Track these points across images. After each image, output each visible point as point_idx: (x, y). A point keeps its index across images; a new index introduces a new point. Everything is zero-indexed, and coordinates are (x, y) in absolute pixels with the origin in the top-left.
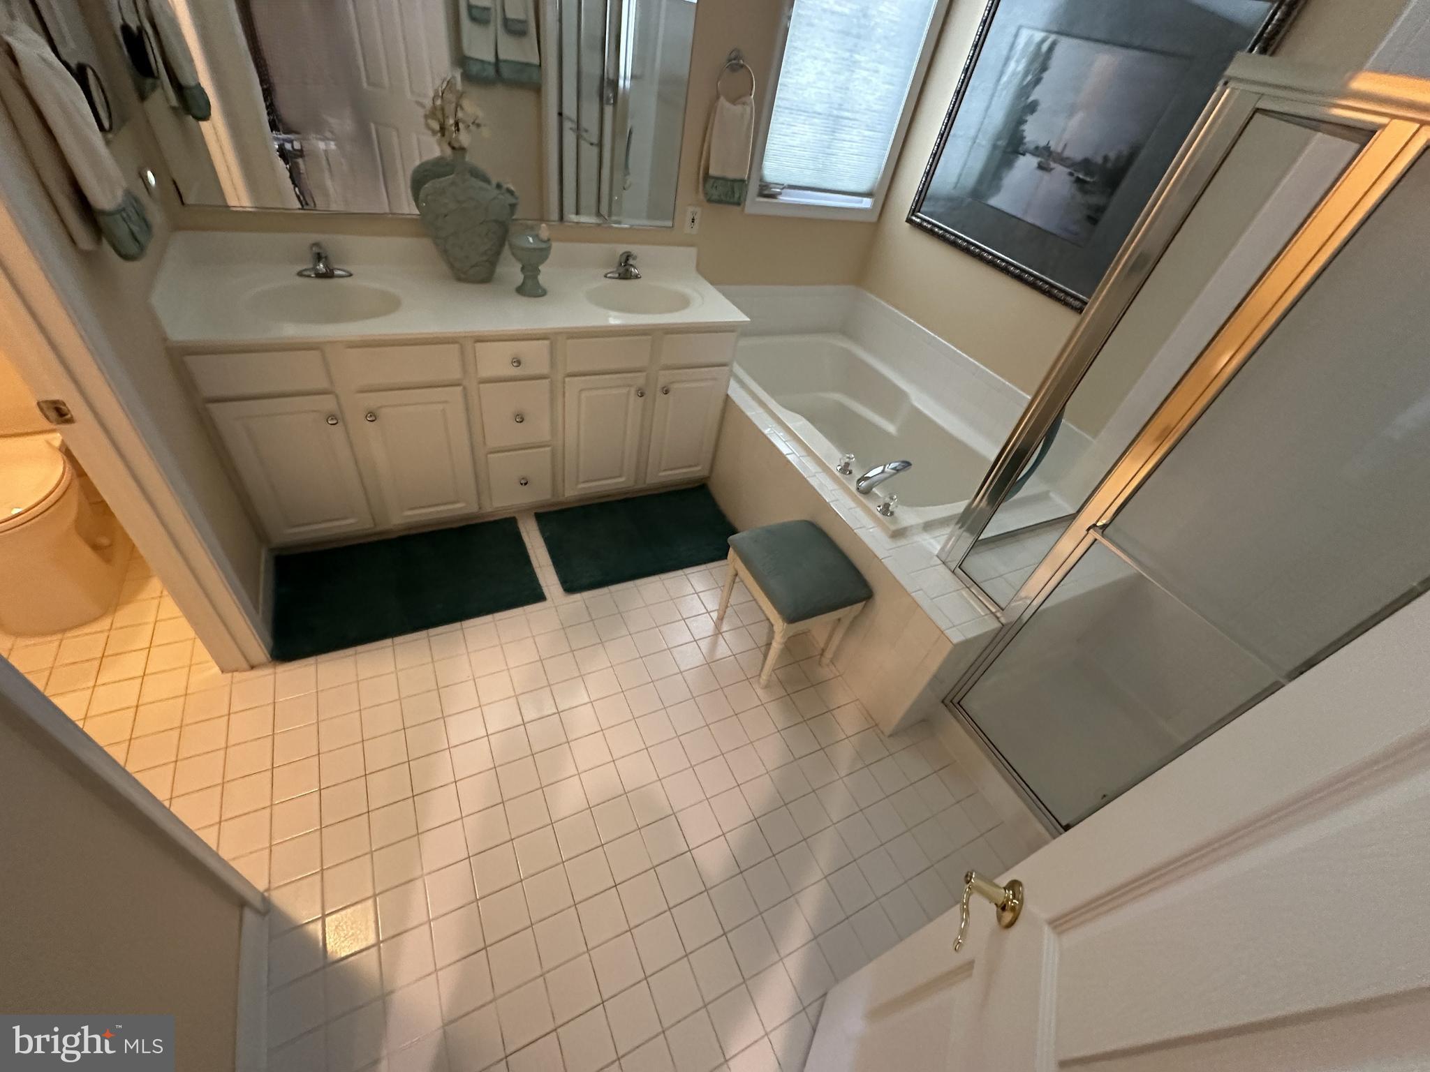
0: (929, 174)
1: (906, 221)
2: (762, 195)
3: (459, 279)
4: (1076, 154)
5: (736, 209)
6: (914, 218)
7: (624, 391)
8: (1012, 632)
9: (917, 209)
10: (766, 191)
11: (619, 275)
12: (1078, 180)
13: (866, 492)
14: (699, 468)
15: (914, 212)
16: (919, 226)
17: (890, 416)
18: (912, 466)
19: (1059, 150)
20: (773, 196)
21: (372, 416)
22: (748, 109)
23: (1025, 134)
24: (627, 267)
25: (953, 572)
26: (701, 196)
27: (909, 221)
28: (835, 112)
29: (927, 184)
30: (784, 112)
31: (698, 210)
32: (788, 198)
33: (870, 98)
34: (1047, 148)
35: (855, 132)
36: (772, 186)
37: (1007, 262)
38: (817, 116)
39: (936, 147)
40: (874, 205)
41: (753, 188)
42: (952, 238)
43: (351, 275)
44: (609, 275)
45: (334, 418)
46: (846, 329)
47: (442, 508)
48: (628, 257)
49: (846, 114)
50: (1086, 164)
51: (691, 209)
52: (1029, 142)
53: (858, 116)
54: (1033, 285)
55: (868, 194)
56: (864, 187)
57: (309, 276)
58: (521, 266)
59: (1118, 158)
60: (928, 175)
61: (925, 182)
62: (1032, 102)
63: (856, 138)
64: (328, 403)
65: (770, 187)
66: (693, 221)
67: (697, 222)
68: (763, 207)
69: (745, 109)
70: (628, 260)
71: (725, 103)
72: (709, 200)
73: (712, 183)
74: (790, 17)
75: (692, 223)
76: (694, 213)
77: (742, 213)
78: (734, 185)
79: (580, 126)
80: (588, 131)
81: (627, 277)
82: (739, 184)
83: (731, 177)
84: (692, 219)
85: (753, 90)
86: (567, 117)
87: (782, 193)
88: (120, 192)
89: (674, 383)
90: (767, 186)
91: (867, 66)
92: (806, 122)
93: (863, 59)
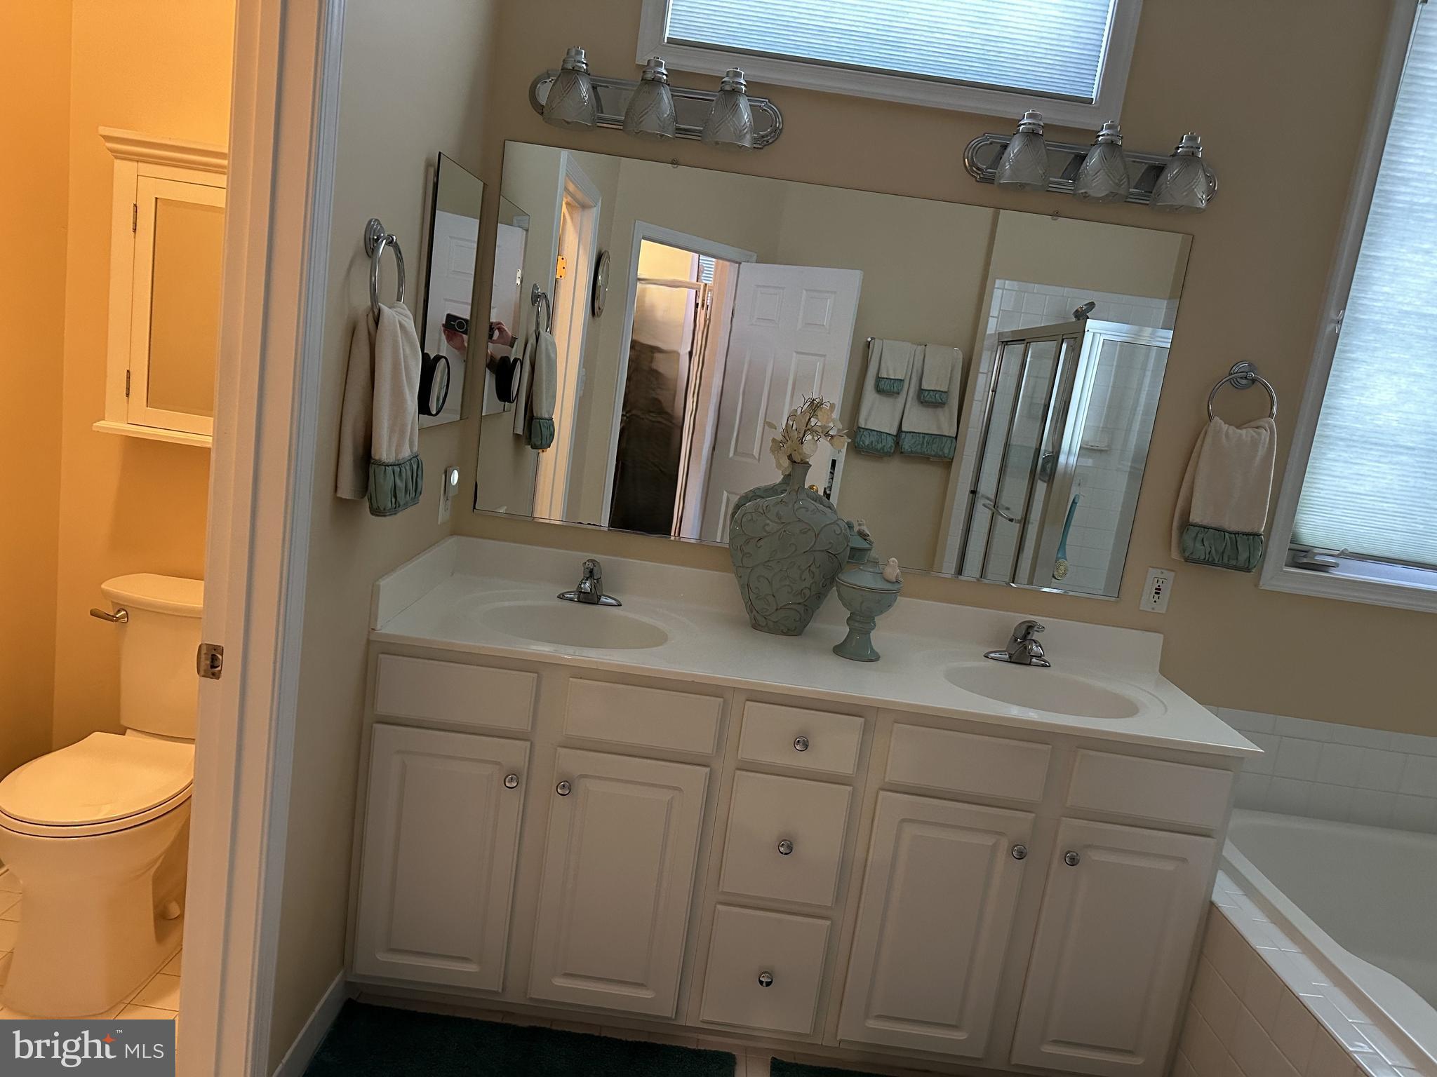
3: (756, 626)
5: (1244, 576)
7: (989, 841)
10: (1306, 559)
11: (1010, 657)
20: (1319, 567)
21: (567, 786)
24: (1027, 642)
26: (1175, 554)
31: (1167, 574)
32: (1354, 571)
36: (1316, 551)
38: (1406, 451)
41: (1276, 552)
43: (620, 605)
44: (993, 655)
48: (1029, 629)
51: (1154, 572)
57: (571, 600)
58: (848, 614)
64: (514, 754)
65: (1313, 552)
66: (1158, 591)
67: (1166, 594)
68: (1298, 582)
69: (1259, 434)
70: (1029, 633)
71: (1225, 427)
72: (1187, 560)
73: (1194, 535)
74: (1340, 322)
75: (1157, 596)
76: (1160, 581)
77: (1256, 585)
78: (1239, 539)
79: (998, 503)
80: (1009, 506)
81: (1024, 662)
82: (1248, 539)
83: (1234, 527)
84: (1156, 589)
85: (1275, 411)
86: (983, 496)
87: (1338, 564)
88: (406, 453)
89: (1089, 846)
90: (1307, 551)
92: (1382, 460)
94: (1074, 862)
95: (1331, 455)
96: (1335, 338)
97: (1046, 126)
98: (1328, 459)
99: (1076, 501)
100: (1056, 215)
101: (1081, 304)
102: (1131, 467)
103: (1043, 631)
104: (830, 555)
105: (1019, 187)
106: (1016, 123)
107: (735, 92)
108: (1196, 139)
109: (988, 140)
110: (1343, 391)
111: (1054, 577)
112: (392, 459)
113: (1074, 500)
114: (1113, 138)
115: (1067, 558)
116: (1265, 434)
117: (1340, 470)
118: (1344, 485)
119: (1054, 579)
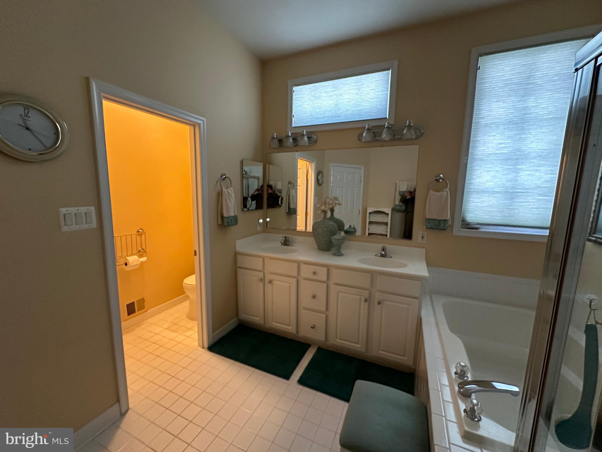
2: (465, 228)
6: (590, 238)
7: (359, 297)
9: (592, 233)
11: (381, 255)
16: (597, 243)
20: (474, 228)
21: (271, 282)
28: (511, 191)
31: (426, 233)
36: (471, 224)
38: (497, 193)
41: (457, 224)
43: (293, 246)
44: (377, 255)
45: (262, 280)
47: (278, 325)
49: (520, 191)
53: (529, 191)
64: (261, 275)
66: (423, 237)
67: (425, 238)
68: (466, 233)
69: (443, 193)
71: (433, 192)
72: (428, 228)
73: (427, 222)
74: (467, 159)
76: (423, 234)
77: (452, 234)
81: (384, 256)
82: (444, 222)
83: (439, 218)
85: (448, 187)
87: (481, 227)
88: (232, 214)
90: (468, 224)
91: (529, 169)
92: (490, 196)
93: (524, 167)
95: (472, 197)
96: (466, 165)
98: (471, 198)
100: (382, 146)
105: (368, 142)
107: (303, 135)
109: (362, 133)
110: (473, 178)
112: (227, 216)
114: (389, 126)
116: (445, 193)
117: (476, 200)
118: (478, 204)
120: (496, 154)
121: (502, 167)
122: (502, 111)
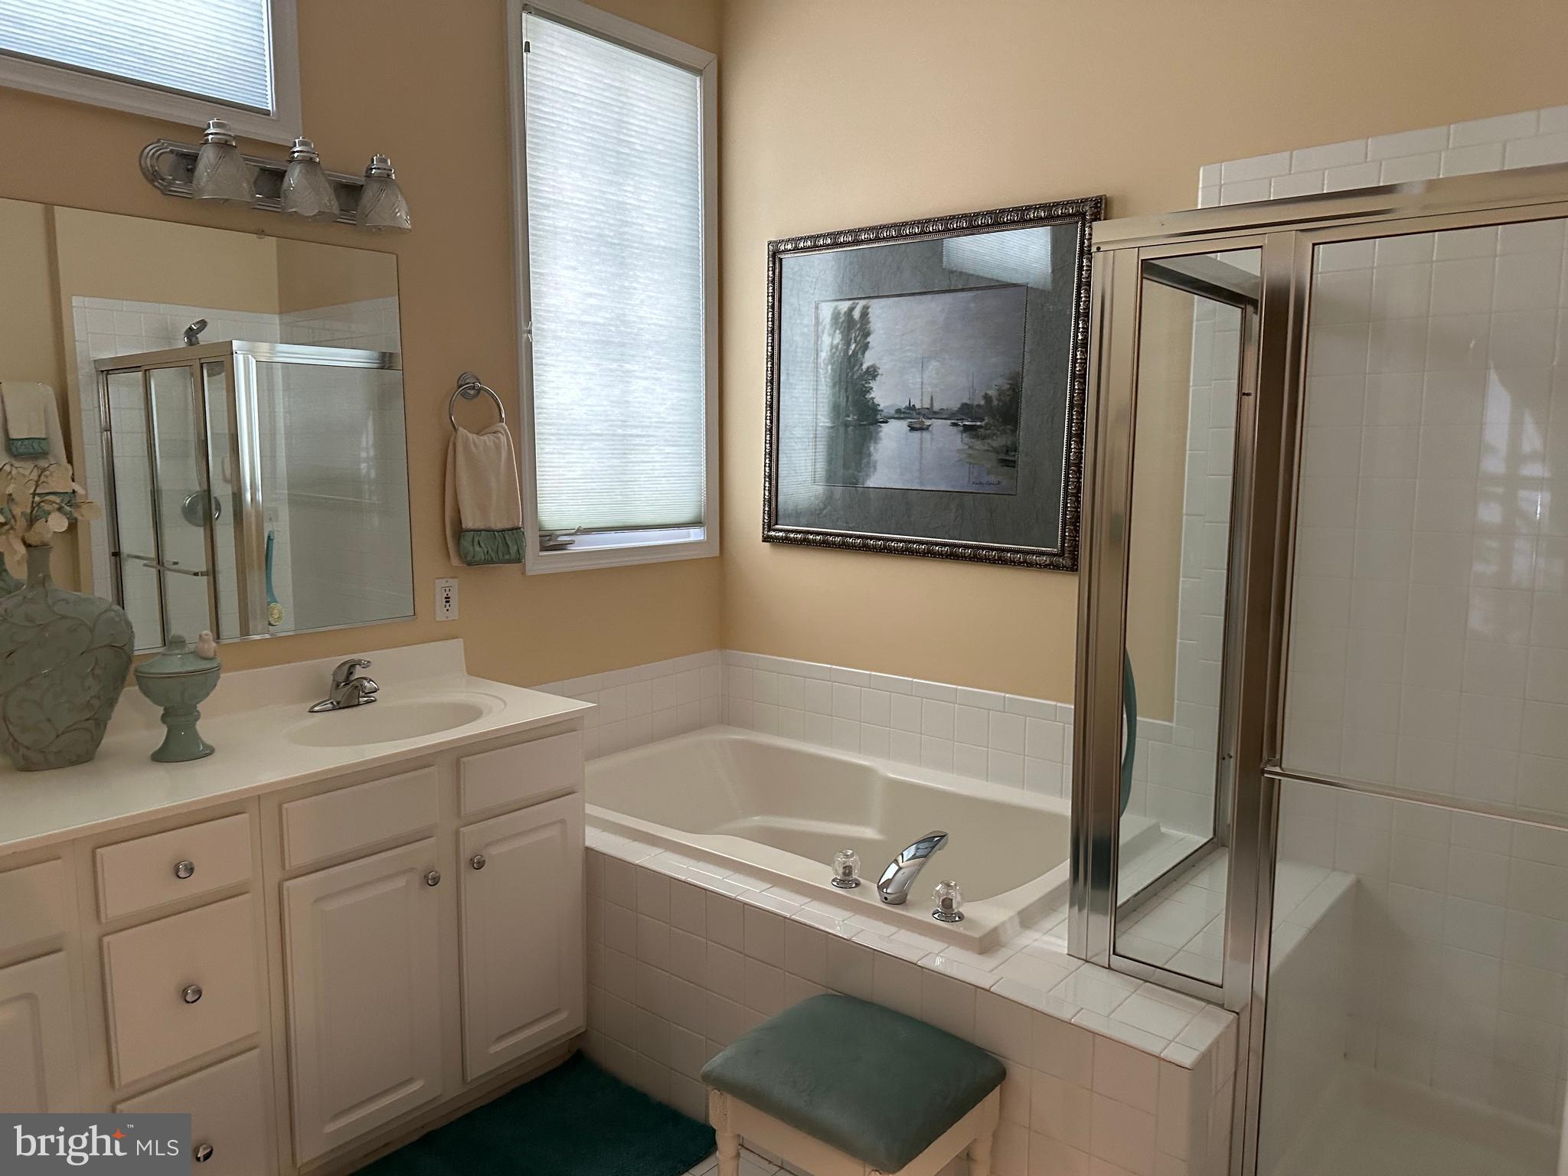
0: (772, 478)
1: (763, 541)
2: (544, 549)
4: (950, 402)
5: (515, 566)
6: (773, 533)
7: (401, 883)
8: (1258, 1010)
9: (773, 522)
10: (550, 542)
11: (338, 702)
12: (966, 428)
13: (901, 901)
14: (564, 1015)
15: (769, 525)
16: (786, 542)
17: (856, 813)
18: (950, 837)
19: (927, 405)
20: (561, 547)
22: (503, 439)
23: (876, 401)
24: (351, 686)
25: (1109, 968)
26: (455, 561)
27: (766, 539)
28: (620, 431)
29: (773, 489)
30: (550, 439)
31: (454, 583)
32: (584, 545)
33: (662, 409)
34: (911, 408)
35: (653, 450)
36: (558, 533)
37: (927, 543)
38: (597, 438)
39: (768, 445)
40: (709, 535)
41: (531, 539)
42: (838, 539)
44: (319, 708)
46: (726, 716)
48: (350, 669)
49: (634, 431)
50: (966, 410)
51: (441, 583)
52: (885, 407)
53: (651, 432)
54: (976, 558)
55: (696, 523)
56: (687, 514)
58: (161, 710)
59: (1001, 392)
60: (770, 479)
61: (770, 487)
62: (868, 368)
63: (658, 458)
65: (556, 535)
66: (448, 600)
67: (454, 601)
69: (498, 438)
70: (352, 673)
71: (470, 435)
72: (469, 564)
73: (471, 539)
74: (530, 332)
75: (448, 604)
76: (448, 589)
77: (524, 573)
78: (506, 536)
79: (162, 560)
80: (175, 561)
81: (352, 704)
82: (513, 534)
83: (499, 526)
84: (446, 598)
85: (503, 416)
86: (129, 556)
87: (574, 541)
89: (487, 845)
90: (550, 535)
91: (645, 375)
92: (585, 448)
93: (636, 368)
94: (481, 865)
96: (530, 347)
97: (235, 138)
99: (272, 538)
100: (261, 233)
101: (191, 322)
102: (288, 494)
103: (368, 666)
104: (116, 649)
105: (221, 203)
106: (201, 132)
108: (385, 161)
109: (166, 148)
111: (270, 624)
113: (269, 537)
114: (312, 156)
115: (278, 600)
117: (557, 460)
118: (561, 473)
119: (270, 627)
120: (583, 323)
121: (598, 365)
122: (582, 199)
